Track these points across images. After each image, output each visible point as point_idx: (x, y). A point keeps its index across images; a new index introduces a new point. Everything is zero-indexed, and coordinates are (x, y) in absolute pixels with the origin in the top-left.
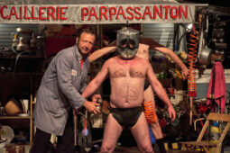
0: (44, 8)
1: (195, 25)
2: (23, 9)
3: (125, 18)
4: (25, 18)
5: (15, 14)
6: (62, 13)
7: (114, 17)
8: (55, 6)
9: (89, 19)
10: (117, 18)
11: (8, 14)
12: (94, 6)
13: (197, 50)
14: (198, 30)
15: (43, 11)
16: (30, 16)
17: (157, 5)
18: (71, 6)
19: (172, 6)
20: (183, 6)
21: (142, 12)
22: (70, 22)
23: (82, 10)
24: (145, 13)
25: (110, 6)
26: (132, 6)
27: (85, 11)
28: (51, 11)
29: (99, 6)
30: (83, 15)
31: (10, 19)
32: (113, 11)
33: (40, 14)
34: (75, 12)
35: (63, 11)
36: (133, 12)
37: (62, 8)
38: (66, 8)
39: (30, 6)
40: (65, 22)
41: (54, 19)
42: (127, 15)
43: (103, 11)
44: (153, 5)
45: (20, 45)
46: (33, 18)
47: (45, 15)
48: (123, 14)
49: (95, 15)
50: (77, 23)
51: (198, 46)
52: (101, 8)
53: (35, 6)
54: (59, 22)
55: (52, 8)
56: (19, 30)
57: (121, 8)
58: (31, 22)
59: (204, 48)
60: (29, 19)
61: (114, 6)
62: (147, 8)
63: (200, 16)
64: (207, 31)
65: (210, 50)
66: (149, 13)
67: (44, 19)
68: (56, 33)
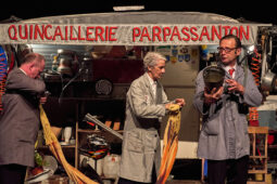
0: (92, 28)
1: (257, 47)
2: (69, 29)
3: (180, 39)
4: (71, 39)
5: (60, 34)
6: (111, 34)
7: (168, 38)
8: (104, 26)
9: (141, 40)
10: (171, 39)
11: (53, 34)
12: (147, 26)
13: (260, 74)
14: (260, 52)
15: (90, 31)
16: (76, 36)
17: (216, 26)
18: (121, 25)
19: (232, 26)
20: (245, 26)
21: (199, 33)
22: (120, 44)
23: (134, 30)
24: (203, 34)
25: (164, 26)
26: (188, 26)
27: (137, 32)
28: (99, 31)
29: (152, 26)
30: (134, 36)
31: (54, 39)
32: (167, 32)
33: (87, 34)
34: (126, 33)
35: (113, 31)
36: (189, 33)
37: (111, 28)
38: (116, 28)
39: (76, 26)
40: (114, 43)
41: (102, 40)
42: (183, 36)
43: (156, 32)
44: (211, 26)
45: (61, 67)
46: (79, 38)
47: (93, 36)
48: (178, 35)
49: (147, 35)
50: (127, 44)
51: (261, 70)
52: (154, 28)
53: (82, 25)
54: (108, 43)
55: (101, 28)
56: (60, 51)
57: (176, 28)
58: (78, 43)
59: (266, 72)
60: (75, 39)
61: (169, 26)
62: (205, 28)
63: (263, 37)
64: (270, 54)
65: (273, 75)
66: (206, 34)
67: (92, 40)
68: (105, 55)
